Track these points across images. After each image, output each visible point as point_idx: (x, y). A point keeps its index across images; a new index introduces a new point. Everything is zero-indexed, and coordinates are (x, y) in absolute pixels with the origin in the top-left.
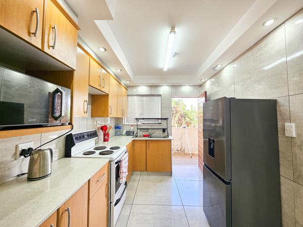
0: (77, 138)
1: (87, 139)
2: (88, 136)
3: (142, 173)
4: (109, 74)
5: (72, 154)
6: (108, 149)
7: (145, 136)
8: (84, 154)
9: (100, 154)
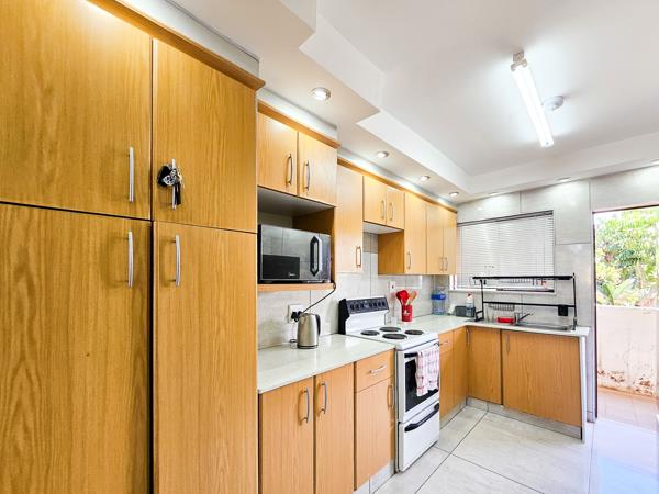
0: (352, 307)
1: (368, 310)
2: (371, 305)
3: (492, 407)
4: (402, 192)
5: (347, 330)
6: (402, 332)
7: (500, 321)
8: (363, 334)
9: (384, 336)
